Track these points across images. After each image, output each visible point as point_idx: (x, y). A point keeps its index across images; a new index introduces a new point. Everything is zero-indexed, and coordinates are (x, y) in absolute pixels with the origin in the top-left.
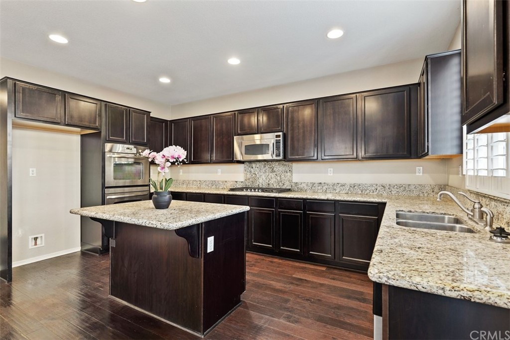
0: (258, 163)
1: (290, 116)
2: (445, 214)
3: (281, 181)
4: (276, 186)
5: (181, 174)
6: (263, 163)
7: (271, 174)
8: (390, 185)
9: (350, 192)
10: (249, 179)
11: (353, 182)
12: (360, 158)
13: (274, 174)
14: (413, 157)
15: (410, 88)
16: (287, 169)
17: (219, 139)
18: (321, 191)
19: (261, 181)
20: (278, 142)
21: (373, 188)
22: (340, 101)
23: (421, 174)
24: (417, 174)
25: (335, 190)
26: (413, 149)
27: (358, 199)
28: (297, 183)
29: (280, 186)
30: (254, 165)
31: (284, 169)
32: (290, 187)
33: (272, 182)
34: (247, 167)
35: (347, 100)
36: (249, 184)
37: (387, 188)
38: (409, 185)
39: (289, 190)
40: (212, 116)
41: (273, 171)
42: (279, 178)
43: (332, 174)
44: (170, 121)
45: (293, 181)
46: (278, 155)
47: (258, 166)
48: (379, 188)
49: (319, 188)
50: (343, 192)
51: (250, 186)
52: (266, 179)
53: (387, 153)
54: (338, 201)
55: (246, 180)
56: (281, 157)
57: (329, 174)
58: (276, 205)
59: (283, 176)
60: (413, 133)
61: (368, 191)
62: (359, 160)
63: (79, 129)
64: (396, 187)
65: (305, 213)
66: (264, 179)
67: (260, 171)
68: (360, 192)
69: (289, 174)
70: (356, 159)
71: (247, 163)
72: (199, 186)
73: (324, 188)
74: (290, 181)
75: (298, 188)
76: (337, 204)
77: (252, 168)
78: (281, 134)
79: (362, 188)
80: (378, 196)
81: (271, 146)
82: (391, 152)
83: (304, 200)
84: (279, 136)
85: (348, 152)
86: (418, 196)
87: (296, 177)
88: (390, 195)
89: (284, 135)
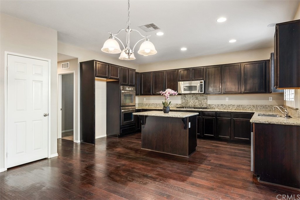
0: (189, 95)
1: (207, 73)
2: (277, 115)
3: (201, 104)
4: (198, 106)
5: (145, 100)
6: (192, 95)
7: (196, 100)
8: (256, 105)
9: (237, 109)
10: (184, 103)
11: (238, 104)
12: (242, 93)
13: (198, 100)
14: (267, 93)
15: (266, 62)
16: (205, 98)
17: (169, 83)
18: (222, 108)
19: (190, 104)
20: (201, 85)
21: (249, 107)
22: (232, 66)
23: (272, 100)
24: (270, 100)
25: (230, 108)
26: (267, 89)
27: (242, 111)
28: (210, 105)
29: (201, 106)
30: (187, 96)
31: (203, 98)
32: (206, 107)
33: (197, 104)
34: (183, 97)
35: (236, 66)
36: (184, 105)
37: (255, 107)
38: (266, 105)
39: (206, 108)
40: (165, 71)
41: (197, 99)
42: (200, 102)
43: (228, 100)
44: (140, 73)
45: (208, 104)
46: (201, 91)
47: (189, 96)
48: (251, 107)
49: (221, 107)
50: (234, 109)
51: (185, 106)
52: (193, 102)
53: (255, 90)
54: (232, 112)
55: (182, 103)
56: (203, 92)
57: (226, 100)
58: (202, 115)
59: (203, 101)
60: (267, 82)
61: (246, 108)
62: (242, 94)
63: (105, 79)
64: (259, 106)
65: (216, 118)
66: (192, 103)
67: (190, 99)
68: (242, 109)
69: (206, 100)
70: (241, 93)
71: (183, 95)
72: (155, 106)
73: (224, 107)
74: (206, 104)
75: (210, 107)
76: (232, 114)
77: (186, 97)
78: (203, 81)
79: (243, 107)
80: (250, 110)
81: (198, 87)
82: (257, 90)
83: (216, 112)
84: (202, 82)
85: (237, 90)
86: (270, 111)
87: (209, 102)
88: (257, 110)
89: (205, 82)
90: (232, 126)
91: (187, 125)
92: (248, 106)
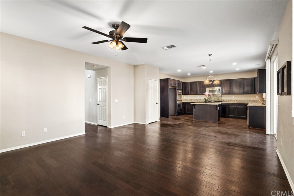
3: (219, 99)
4: (217, 101)
6: (213, 95)
8: (249, 100)
9: (239, 102)
11: (240, 99)
14: (255, 94)
15: (255, 78)
16: (221, 96)
17: (200, 88)
18: (231, 102)
20: (219, 90)
22: (236, 80)
24: (256, 98)
25: (235, 101)
26: (255, 92)
32: (221, 101)
33: (216, 99)
35: (239, 80)
38: (254, 100)
40: (198, 82)
41: (216, 97)
43: (234, 98)
46: (219, 93)
54: (237, 103)
60: (255, 89)
61: (244, 102)
62: (242, 94)
65: (228, 107)
66: (213, 99)
68: (242, 102)
72: (191, 101)
74: (222, 99)
75: (224, 101)
78: (220, 87)
80: (246, 102)
81: (217, 90)
82: (250, 92)
83: (228, 103)
85: (239, 92)
86: (257, 103)
87: (223, 98)
88: (250, 102)
89: (221, 88)
90: (237, 110)
91: (217, 108)
92: (245, 100)
